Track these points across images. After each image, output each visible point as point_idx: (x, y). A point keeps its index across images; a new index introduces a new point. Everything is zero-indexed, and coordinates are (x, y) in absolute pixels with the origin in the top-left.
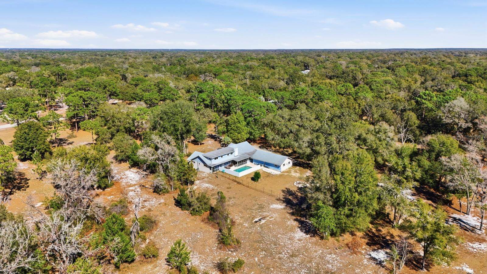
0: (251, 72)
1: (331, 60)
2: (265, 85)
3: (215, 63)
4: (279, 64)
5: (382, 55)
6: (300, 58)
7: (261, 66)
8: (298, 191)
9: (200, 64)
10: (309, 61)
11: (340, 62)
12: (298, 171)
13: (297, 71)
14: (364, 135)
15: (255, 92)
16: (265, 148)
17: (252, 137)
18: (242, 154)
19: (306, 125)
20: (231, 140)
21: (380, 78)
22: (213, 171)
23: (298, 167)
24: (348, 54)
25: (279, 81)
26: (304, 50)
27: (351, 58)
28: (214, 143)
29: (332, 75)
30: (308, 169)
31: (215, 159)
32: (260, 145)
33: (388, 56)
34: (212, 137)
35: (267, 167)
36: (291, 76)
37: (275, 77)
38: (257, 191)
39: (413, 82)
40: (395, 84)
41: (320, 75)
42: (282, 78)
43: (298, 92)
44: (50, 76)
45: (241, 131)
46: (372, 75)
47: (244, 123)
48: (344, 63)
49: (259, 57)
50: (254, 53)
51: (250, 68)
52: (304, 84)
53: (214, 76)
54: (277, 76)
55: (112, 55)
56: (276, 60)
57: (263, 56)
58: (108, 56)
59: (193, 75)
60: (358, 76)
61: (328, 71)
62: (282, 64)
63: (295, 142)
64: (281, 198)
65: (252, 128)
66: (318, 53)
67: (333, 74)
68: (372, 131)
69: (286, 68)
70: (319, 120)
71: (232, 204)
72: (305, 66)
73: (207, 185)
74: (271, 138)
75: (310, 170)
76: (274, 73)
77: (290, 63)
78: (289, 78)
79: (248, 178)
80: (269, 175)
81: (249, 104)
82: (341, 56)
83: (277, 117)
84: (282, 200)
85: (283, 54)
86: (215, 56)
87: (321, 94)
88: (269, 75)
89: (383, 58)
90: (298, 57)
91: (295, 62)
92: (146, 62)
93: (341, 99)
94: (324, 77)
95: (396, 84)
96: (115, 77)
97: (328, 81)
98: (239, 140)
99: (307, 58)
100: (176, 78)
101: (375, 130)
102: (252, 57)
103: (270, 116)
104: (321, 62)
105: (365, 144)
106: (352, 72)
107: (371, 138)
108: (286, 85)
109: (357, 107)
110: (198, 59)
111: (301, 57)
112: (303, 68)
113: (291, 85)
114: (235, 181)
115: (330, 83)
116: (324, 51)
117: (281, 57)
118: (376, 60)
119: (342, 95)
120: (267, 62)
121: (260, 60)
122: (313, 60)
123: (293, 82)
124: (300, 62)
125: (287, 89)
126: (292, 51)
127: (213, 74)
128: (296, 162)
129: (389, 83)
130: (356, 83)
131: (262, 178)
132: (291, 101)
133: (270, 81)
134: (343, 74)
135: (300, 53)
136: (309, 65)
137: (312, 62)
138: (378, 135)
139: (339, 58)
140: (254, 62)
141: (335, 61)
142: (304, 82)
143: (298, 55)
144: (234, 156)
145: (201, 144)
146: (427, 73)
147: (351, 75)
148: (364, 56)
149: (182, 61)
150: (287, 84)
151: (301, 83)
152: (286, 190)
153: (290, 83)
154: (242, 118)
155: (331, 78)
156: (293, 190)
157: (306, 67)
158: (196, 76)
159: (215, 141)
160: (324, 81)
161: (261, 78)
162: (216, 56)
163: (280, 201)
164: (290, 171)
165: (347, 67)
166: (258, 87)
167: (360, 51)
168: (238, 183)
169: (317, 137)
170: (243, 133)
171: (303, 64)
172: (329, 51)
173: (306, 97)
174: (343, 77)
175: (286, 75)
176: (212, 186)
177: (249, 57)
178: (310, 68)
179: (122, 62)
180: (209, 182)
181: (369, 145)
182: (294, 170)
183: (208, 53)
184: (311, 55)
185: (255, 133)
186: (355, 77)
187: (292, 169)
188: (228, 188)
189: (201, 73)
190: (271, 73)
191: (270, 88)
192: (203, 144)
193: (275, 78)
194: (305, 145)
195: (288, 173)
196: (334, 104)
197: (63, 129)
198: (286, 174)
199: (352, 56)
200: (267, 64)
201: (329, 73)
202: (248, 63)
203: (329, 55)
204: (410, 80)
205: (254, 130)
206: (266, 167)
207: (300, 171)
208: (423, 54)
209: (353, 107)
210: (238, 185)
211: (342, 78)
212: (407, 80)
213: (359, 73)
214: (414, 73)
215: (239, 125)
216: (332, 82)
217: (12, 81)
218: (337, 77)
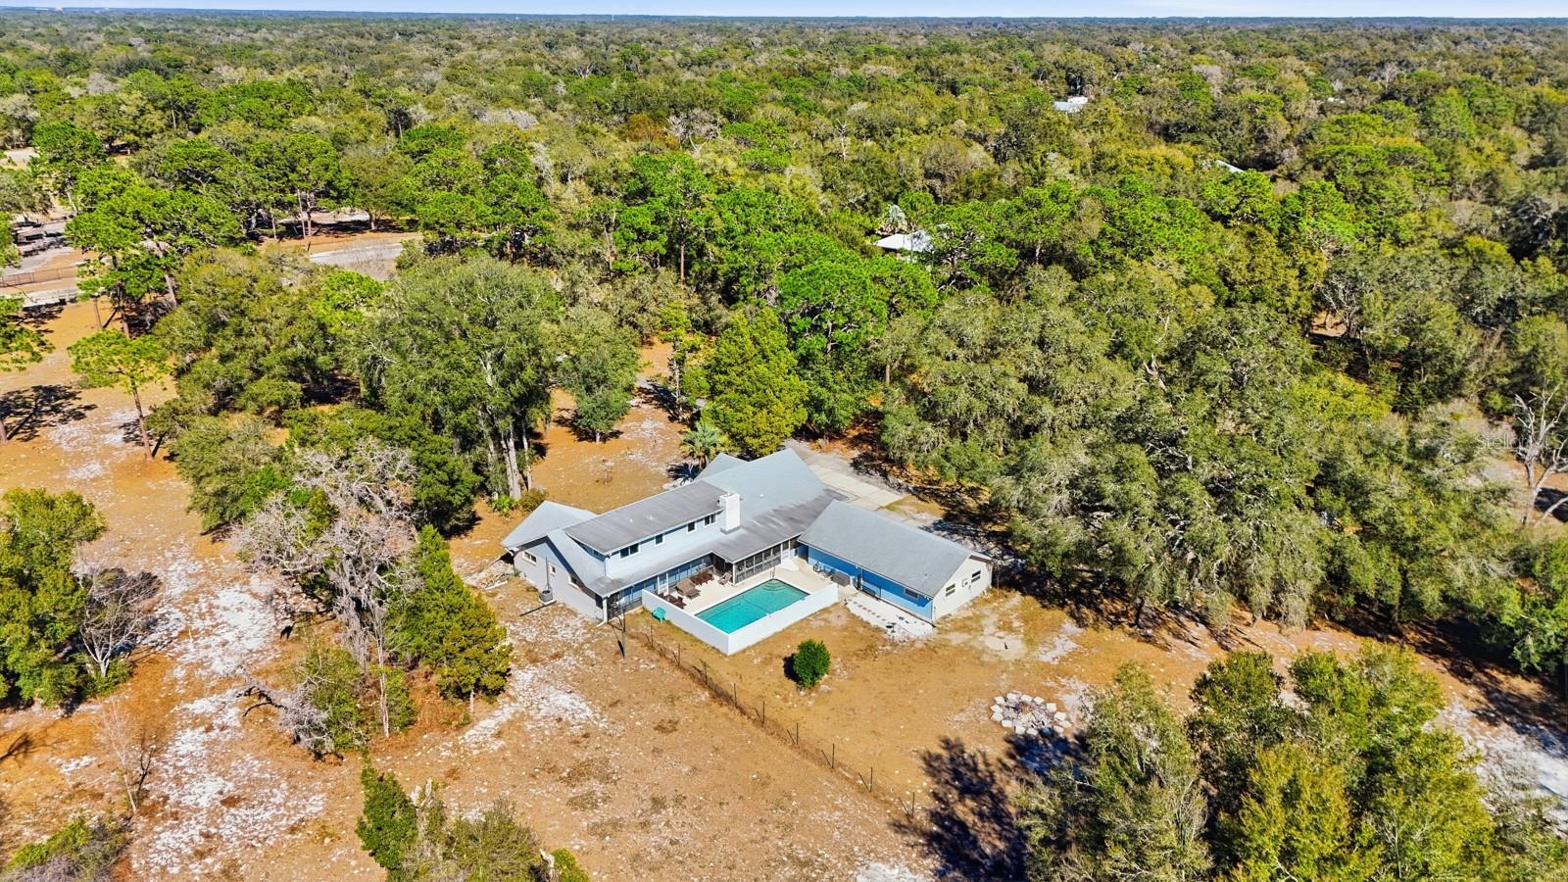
0: (864, 105)
1: (1164, 61)
2: (911, 161)
3: (748, 65)
4: (976, 71)
5: (1349, 43)
6: (1052, 53)
7: (908, 83)
8: (1011, 763)
9: (696, 68)
10: (1086, 63)
11: (1202, 68)
12: (1016, 624)
13: (1040, 101)
14: (1353, 464)
15: (870, 190)
16: (878, 468)
17: (823, 417)
18: (764, 519)
19: (1066, 383)
20: (725, 438)
21: (1372, 140)
22: (612, 611)
23: (1016, 598)
24: (1224, 39)
25: (969, 146)
26: (1067, 19)
27: (1236, 54)
28: (662, 432)
29: (1173, 120)
30: (1062, 606)
31: (624, 553)
32: (856, 453)
33: (1372, 45)
34: (662, 398)
35: (872, 594)
36: (1016, 127)
37: (955, 126)
38: (805, 753)
39: (1501, 156)
40: (1435, 165)
41: (1126, 119)
42: (979, 132)
43: (1038, 205)
44: (142, 112)
45: (772, 396)
46: (1338, 127)
47: (791, 358)
48: (1215, 73)
49: (911, 44)
50: (893, 32)
51: (867, 88)
52: (1067, 162)
53: (725, 120)
54: (961, 124)
55: (412, 35)
56: (966, 58)
57: (922, 42)
58: (398, 36)
59: (644, 115)
60: (1272, 127)
61: (1156, 102)
62: (987, 74)
63: (1009, 481)
64: (921, 818)
65: (823, 383)
66: (1117, 35)
67: (1174, 117)
68: (1399, 444)
69: (998, 91)
70: (1125, 358)
71: (659, 848)
72: (1070, 82)
73: (564, 700)
74: (904, 433)
75: (1072, 615)
76: (953, 109)
77: (1015, 71)
78: (1006, 134)
79: (766, 662)
80: (871, 642)
81: (810, 274)
82: (1201, 43)
83: (932, 336)
84: (924, 834)
85: (994, 36)
86: (758, 41)
87: (1135, 223)
88: (934, 116)
89: (1356, 53)
90: (1047, 46)
91: (1034, 65)
92: (510, 63)
93: (1223, 243)
94: (1142, 132)
95: (1439, 167)
96: (363, 120)
97: (1161, 150)
98: (759, 437)
99: (1079, 51)
100: (582, 130)
101: (1412, 442)
102: (885, 45)
103: (907, 326)
104: (1129, 65)
105: (1354, 510)
106: (1252, 111)
107: (1390, 486)
108: (991, 160)
109: (1293, 284)
110: (696, 50)
111: (1057, 49)
112: (1062, 88)
113: (1013, 166)
114: (704, 682)
115: (1167, 161)
116: (1137, 24)
117: (985, 45)
118: (1332, 61)
119: (1224, 220)
120: (934, 64)
121: (909, 58)
122: (1101, 59)
123: (1021, 148)
124: (1051, 67)
125: (995, 181)
126: (1027, 24)
127: (722, 111)
128: (1009, 560)
129: (1407, 163)
130: (1264, 153)
131: (835, 664)
132: (1004, 251)
133: (931, 144)
134: (1214, 119)
135: (1056, 31)
136: (1085, 77)
137: (1096, 68)
138: (1427, 471)
139: (1192, 51)
140: (887, 64)
141: (1181, 63)
142: (1067, 150)
143: (1046, 41)
144: (723, 531)
145: (604, 439)
146: (1552, 120)
147: (1245, 124)
148: (1284, 47)
149: (636, 60)
150: (995, 157)
151: (1052, 156)
152: (945, 754)
153: (1010, 152)
154: (778, 338)
155: (1168, 134)
156: (980, 760)
157: (1075, 84)
158: (657, 119)
159: (672, 419)
160: (1144, 152)
161: (898, 129)
162: (760, 40)
163: (912, 839)
164: (978, 618)
165: (1228, 90)
166: (883, 170)
167: (1266, 26)
168: (720, 695)
169: (1120, 472)
170: (779, 407)
171: (1063, 73)
172: (1156, 28)
173: (1069, 228)
174: (1214, 130)
175: (996, 119)
176: (589, 712)
177: (872, 48)
178: (1089, 89)
179: (427, 60)
180: (580, 684)
181: (1382, 519)
182: (995, 617)
183: (739, 29)
184: (1091, 42)
185: (836, 401)
186: (1262, 131)
187: (986, 610)
188: (660, 728)
189: (675, 108)
190: (940, 110)
191: (928, 175)
192: (616, 434)
193: (954, 132)
194: (1054, 499)
195: (965, 636)
196: (1196, 271)
197: (11, 366)
198: (957, 638)
199: (1240, 46)
200: (932, 74)
201: (1159, 114)
202: (865, 66)
203: (1158, 42)
204: (1489, 147)
205: (830, 389)
206: (866, 591)
207: (1025, 620)
208: (1500, 39)
209: (1277, 284)
210: (715, 705)
211: (1210, 132)
212: (1479, 150)
213: (1280, 118)
214: (1499, 119)
215: (762, 368)
216: (1179, 154)
217: (19, 127)
218: (1192, 130)
